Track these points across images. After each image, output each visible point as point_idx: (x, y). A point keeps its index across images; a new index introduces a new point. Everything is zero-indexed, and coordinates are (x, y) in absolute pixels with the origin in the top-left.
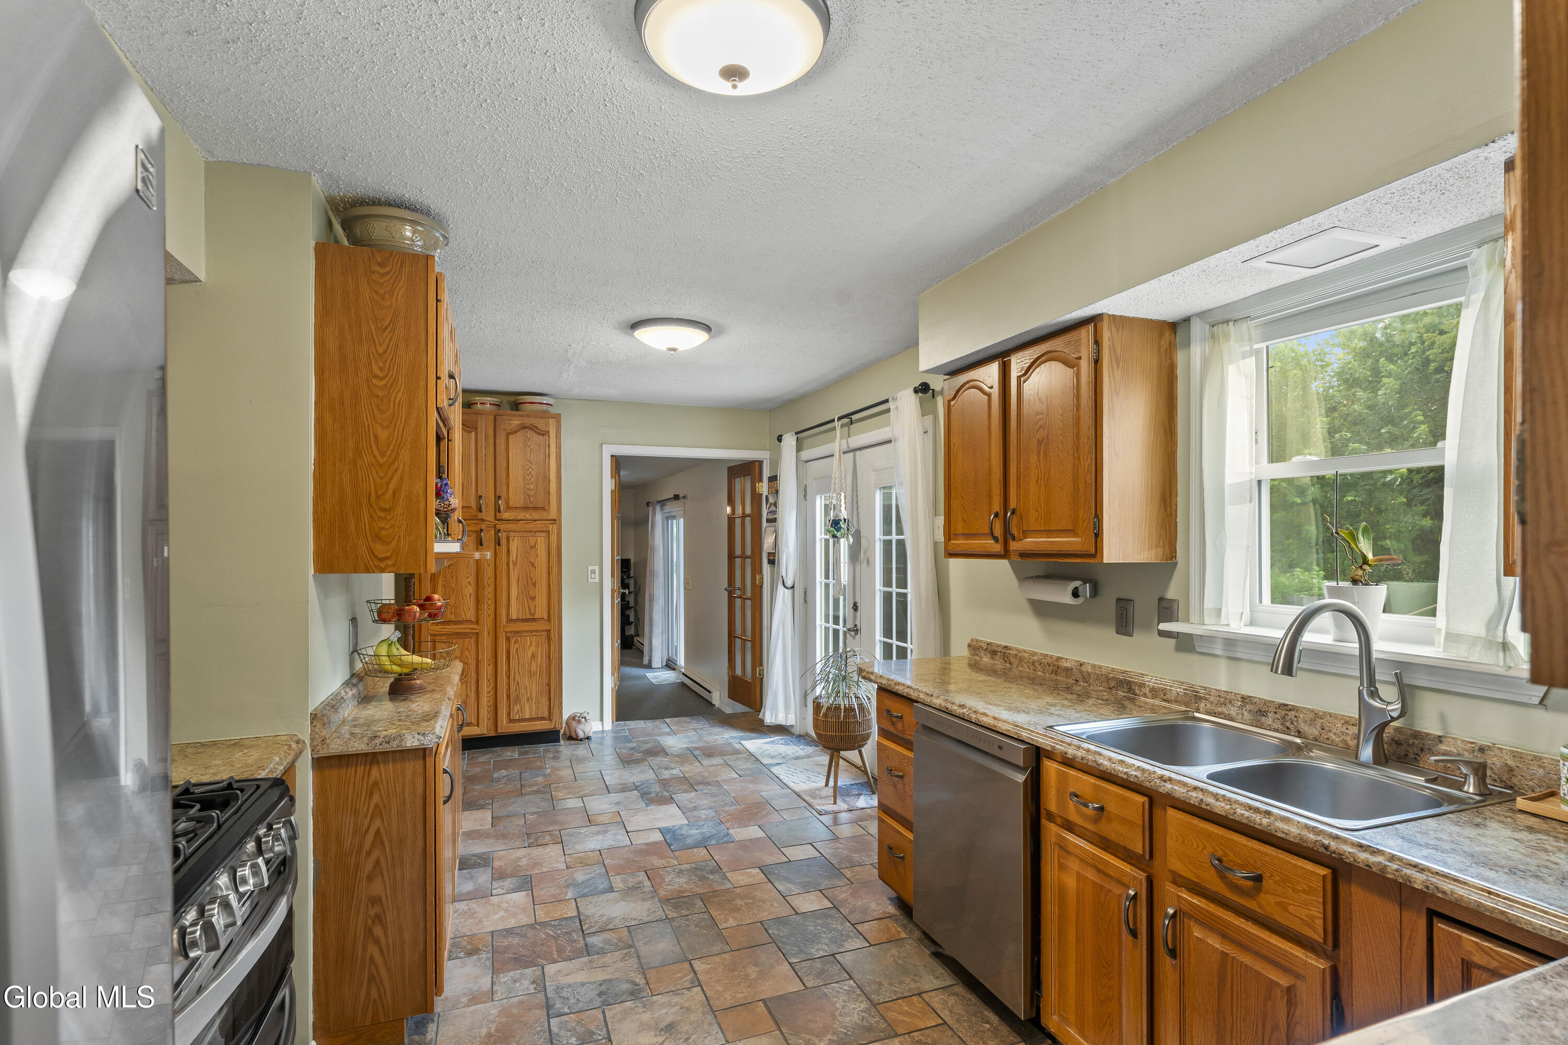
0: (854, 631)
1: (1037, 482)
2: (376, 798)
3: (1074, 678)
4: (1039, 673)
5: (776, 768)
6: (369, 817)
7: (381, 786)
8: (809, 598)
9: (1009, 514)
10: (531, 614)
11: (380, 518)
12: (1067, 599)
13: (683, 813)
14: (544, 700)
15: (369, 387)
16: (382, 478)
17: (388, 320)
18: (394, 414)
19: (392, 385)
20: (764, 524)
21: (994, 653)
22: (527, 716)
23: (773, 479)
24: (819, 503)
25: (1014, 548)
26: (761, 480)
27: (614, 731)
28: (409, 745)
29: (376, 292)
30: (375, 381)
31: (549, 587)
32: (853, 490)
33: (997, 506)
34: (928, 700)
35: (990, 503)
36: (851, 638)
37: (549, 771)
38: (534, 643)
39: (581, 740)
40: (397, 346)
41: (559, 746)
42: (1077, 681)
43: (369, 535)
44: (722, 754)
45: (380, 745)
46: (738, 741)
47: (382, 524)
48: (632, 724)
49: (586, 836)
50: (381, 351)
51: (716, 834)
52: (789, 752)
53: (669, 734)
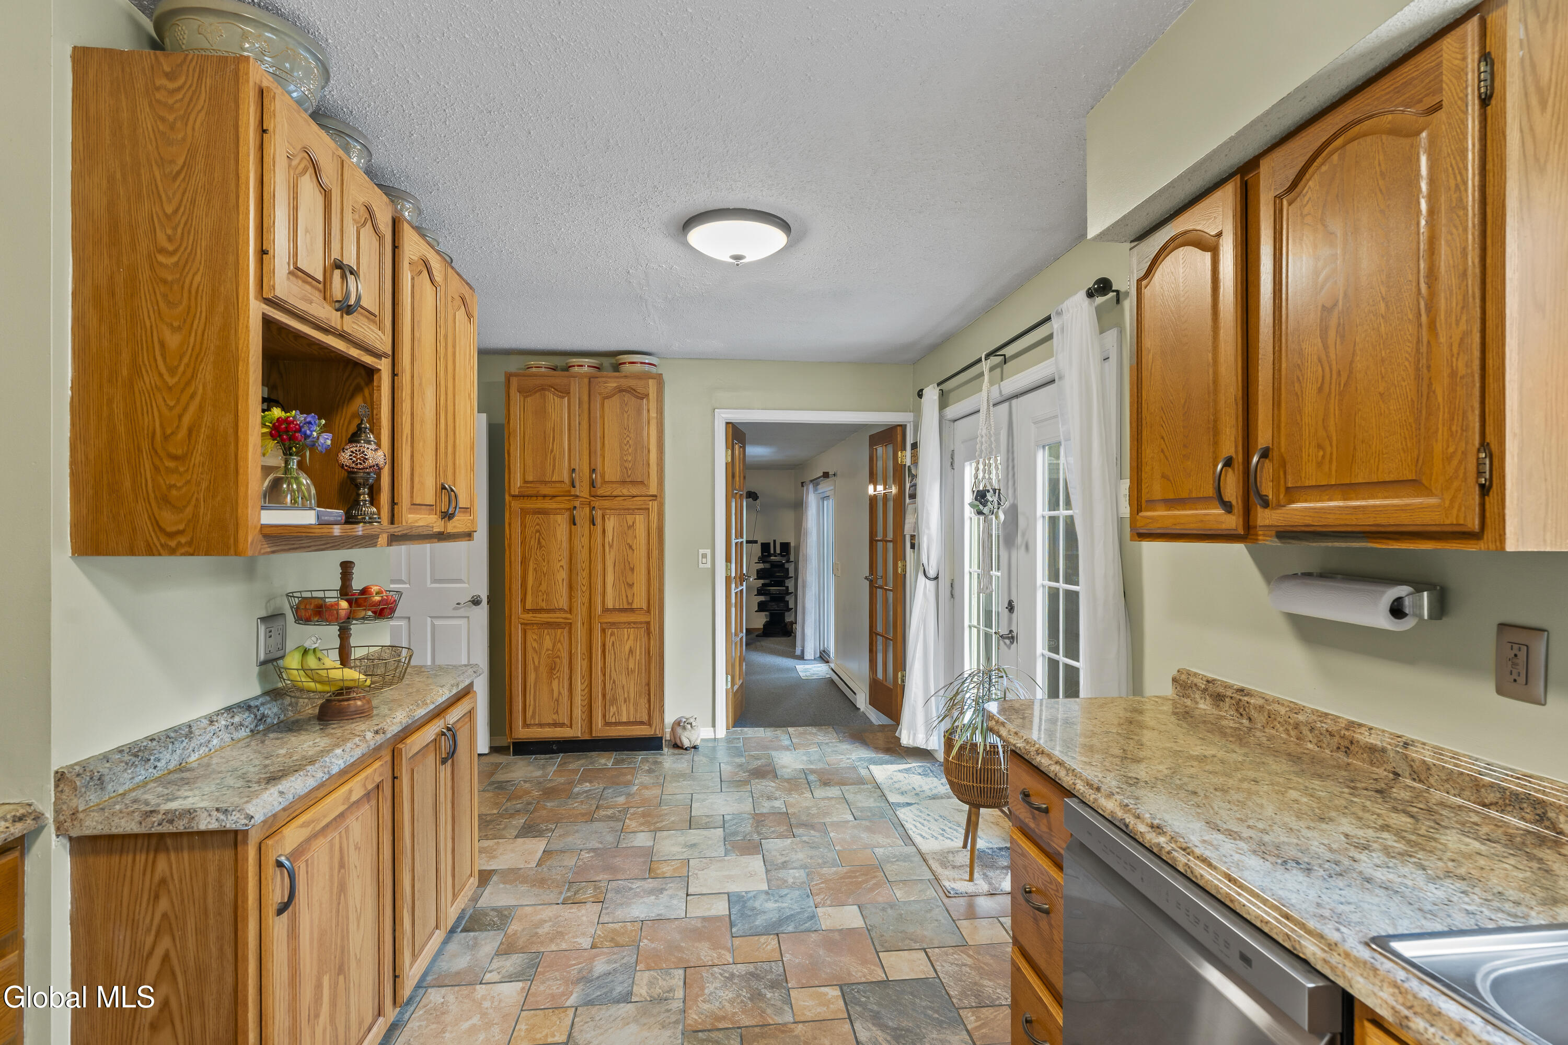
0: (1008, 638)
1: (1320, 389)
2: (164, 904)
3: (1389, 768)
4: (1310, 746)
5: (904, 810)
6: (153, 932)
7: (171, 887)
8: (956, 593)
9: (1255, 459)
10: (628, 603)
11: (169, 471)
12: (1384, 621)
13: (767, 871)
14: (643, 702)
15: (152, 268)
16: (171, 409)
17: (180, 162)
18: (189, 307)
19: (186, 262)
20: (908, 500)
21: (1218, 698)
22: (624, 719)
23: (915, 446)
24: (969, 471)
25: (1267, 522)
26: (904, 448)
27: (729, 740)
28: (203, 827)
29: (163, 119)
30: (161, 258)
31: (649, 573)
32: (1008, 451)
33: (1229, 445)
34: (1090, 796)
35: (1216, 443)
36: (1006, 647)
37: (636, 788)
38: (632, 637)
39: (686, 749)
40: (193, 202)
41: (661, 755)
42: (1397, 775)
43: (152, 495)
44: (842, 783)
45: (159, 824)
46: (866, 764)
47: (172, 479)
48: (750, 732)
49: (636, 895)
50: (169, 210)
51: (799, 913)
52: (926, 788)
53: (787, 748)
